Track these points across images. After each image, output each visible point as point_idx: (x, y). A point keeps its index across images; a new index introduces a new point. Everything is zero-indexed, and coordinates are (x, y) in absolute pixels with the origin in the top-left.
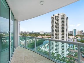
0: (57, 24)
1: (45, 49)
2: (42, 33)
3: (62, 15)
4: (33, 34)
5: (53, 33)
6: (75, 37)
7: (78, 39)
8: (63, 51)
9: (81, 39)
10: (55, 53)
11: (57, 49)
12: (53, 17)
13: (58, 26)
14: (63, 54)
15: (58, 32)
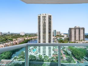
0: (44, 24)
1: (30, 52)
2: (23, 34)
3: (49, 16)
4: (8, 35)
5: (40, 34)
6: (56, 38)
7: (58, 39)
8: (50, 52)
9: (60, 39)
10: (43, 56)
11: (44, 51)
12: (40, 17)
13: (45, 27)
14: (50, 55)
15: (45, 33)
